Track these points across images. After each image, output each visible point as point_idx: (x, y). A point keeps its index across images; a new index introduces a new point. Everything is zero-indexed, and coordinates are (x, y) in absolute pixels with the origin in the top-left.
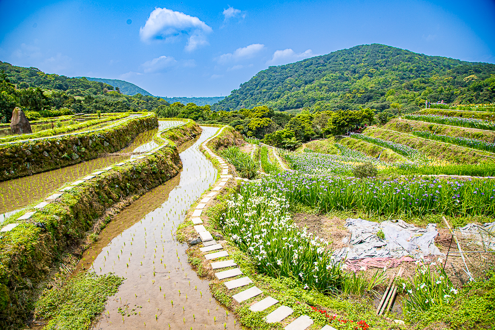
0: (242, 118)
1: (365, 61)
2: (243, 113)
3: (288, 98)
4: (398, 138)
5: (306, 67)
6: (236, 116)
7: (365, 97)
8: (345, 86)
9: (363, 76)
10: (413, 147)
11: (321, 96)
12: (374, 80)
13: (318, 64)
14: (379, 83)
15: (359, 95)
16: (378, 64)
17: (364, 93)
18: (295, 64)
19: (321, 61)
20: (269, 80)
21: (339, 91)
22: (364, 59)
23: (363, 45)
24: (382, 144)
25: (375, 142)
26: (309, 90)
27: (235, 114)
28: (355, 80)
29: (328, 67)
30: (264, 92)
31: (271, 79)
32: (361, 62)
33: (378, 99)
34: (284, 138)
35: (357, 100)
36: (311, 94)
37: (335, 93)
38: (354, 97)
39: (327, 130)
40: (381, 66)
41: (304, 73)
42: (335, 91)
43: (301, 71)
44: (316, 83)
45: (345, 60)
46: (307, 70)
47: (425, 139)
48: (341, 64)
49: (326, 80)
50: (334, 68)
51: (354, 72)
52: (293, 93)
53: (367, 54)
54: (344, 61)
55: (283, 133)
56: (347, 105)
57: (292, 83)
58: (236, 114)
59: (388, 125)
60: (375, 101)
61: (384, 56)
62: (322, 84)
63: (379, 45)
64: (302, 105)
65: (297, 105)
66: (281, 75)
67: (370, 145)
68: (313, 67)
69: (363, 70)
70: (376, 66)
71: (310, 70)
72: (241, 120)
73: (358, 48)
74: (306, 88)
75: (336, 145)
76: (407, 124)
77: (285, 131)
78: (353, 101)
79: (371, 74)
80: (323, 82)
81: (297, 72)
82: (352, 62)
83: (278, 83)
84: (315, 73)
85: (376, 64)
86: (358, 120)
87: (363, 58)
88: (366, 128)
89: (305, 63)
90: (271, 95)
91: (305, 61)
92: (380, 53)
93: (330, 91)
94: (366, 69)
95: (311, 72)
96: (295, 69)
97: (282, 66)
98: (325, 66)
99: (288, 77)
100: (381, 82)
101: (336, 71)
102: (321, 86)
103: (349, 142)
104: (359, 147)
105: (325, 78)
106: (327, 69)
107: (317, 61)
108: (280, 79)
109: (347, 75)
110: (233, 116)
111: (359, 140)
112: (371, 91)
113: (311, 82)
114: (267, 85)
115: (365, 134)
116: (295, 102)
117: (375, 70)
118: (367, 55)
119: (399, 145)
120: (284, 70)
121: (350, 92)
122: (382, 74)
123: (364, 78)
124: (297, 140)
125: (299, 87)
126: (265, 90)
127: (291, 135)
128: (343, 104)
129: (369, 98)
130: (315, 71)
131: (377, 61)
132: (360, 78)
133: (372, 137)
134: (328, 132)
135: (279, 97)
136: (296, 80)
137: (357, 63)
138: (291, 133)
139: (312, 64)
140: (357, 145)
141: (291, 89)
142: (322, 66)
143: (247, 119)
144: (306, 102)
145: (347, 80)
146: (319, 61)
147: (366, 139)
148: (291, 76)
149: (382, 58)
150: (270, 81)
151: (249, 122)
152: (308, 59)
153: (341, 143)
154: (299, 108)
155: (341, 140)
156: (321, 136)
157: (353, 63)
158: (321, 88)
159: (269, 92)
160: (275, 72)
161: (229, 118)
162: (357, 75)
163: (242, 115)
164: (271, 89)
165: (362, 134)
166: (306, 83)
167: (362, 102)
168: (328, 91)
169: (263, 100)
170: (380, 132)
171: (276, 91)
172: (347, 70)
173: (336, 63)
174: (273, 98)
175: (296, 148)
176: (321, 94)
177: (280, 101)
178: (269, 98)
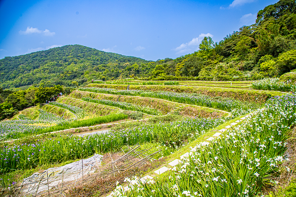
1: (71, 54)
3: (22, 78)
4: (74, 103)
5: (33, 57)
7: (72, 76)
8: (61, 69)
9: (71, 63)
10: (81, 108)
11: (45, 76)
12: (78, 66)
13: (42, 56)
14: (81, 67)
15: (68, 75)
16: (79, 56)
17: (71, 73)
18: (25, 56)
19: (44, 54)
20: (6, 66)
21: (56, 73)
22: (71, 53)
23: (70, 45)
24: (65, 107)
25: (62, 106)
26: (36, 73)
28: (66, 66)
29: (48, 57)
30: (3, 75)
31: (8, 65)
32: (69, 55)
33: (80, 76)
34: (4, 109)
35: (68, 78)
36: (38, 75)
37: (54, 74)
38: (66, 76)
39: (35, 101)
40: (81, 58)
41: (32, 62)
42: (54, 73)
43: (30, 60)
44: (41, 68)
45: (59, 54)
46: (34, 60)
47: (87, 102)
48: (57, 56)
49: (47, 66)
50: (52, 59)
51: (66, 61)
52: (25, 75)
53: (72, 50)
54: (58, 54)
55: (2, 106)
56: (61, 81)
57: (24, 68)
59: (70, 95)
60: (78, 78)
61: (82, 52)
62: (45, 69)
63: (79, 45)
64: (32, 82)
65: (29, 83)
66: (15, 63)
67: (59, 108)
68: (38, 58)
69: (71, 60)
70: (78, 58)
71: (37, 60)
73: (67, 46)
74: (34, 71)
75: (39, 111)
76: (80, 94)
77: (4, 104)
78: (65, 78)
79: (76, 62)
80: (46, 67)
81: (27, 61)
82: (64, 55)
83: (13, 68)
84: (40, 62)
85: (78, 56)
86: (53, 93)
87: (70, 53)
88: (58, 97)
89: (32, 55)
90: (8, 77)
91: (32, 53)
92: (80, 50)
93: (51, 73)
94: (73, 59)
95: (37, 61)
96: (26, 59)
97: (15, 57)
98: (47, 57)
99: (21, 64)
100: (82, 66)
101: (54, 60)
102: (44, 70)
103: (47, 108)
104: (53, 110)
105: (47, 65)
106: (48, 59)
107: (41, 54)
108: (15, 65)
109: (61, 62)
111: (54, 105)
112: (76, 72)
113: (37, 67)
114: (5, 69)
115: (57, 102)
116: (27, 81)
117: (78, 60)
118: (72, 51)
119: (74, 107)
120: (17, 60)
121: (63, 73)
122: (82, 62)
123: (72, 64)
124: (14, 109)
125: (30, 70)
126: (3, 73)
127: (9, 106)
128: (59, 81)
129: (75, 77)
130: (40, 60)
131: (79, 55)
132: (69, 64)
133: (61, 103)
134: (37, 102)
135: (14, 77)
136: (27, 66)
137: (67, 56)
138: (9, 105)
139: (37, 56)
140: (52, 109)
141: (24, 72)
142: (44, 57)
144: (35, 80)
145: (61, 66)
146: (42, 54)
147: (57, 105)
148: (23, 64)
149: (81, 53)
150: (6, 67)
152: (34, 53)
153: (43, 109)
154: (31, 84)
155: (43, 107)
156: (33, 105)
157: (65, 56)
158: (44, 71)
159: (6, 75)
160: (10, 60)
162: (67, 63)
164: (8, 72)
165: (56, 101)
166: (34, 68)
167: (71, 79)
168: (49, 73)
170: (65, 100)
171: (12, 73)
172: (61, 59)
173: (54, 55)
174: (11, 79)
175: (14, 115)
176: (45, 75)
177: (15, 81)
178: (7, 79)
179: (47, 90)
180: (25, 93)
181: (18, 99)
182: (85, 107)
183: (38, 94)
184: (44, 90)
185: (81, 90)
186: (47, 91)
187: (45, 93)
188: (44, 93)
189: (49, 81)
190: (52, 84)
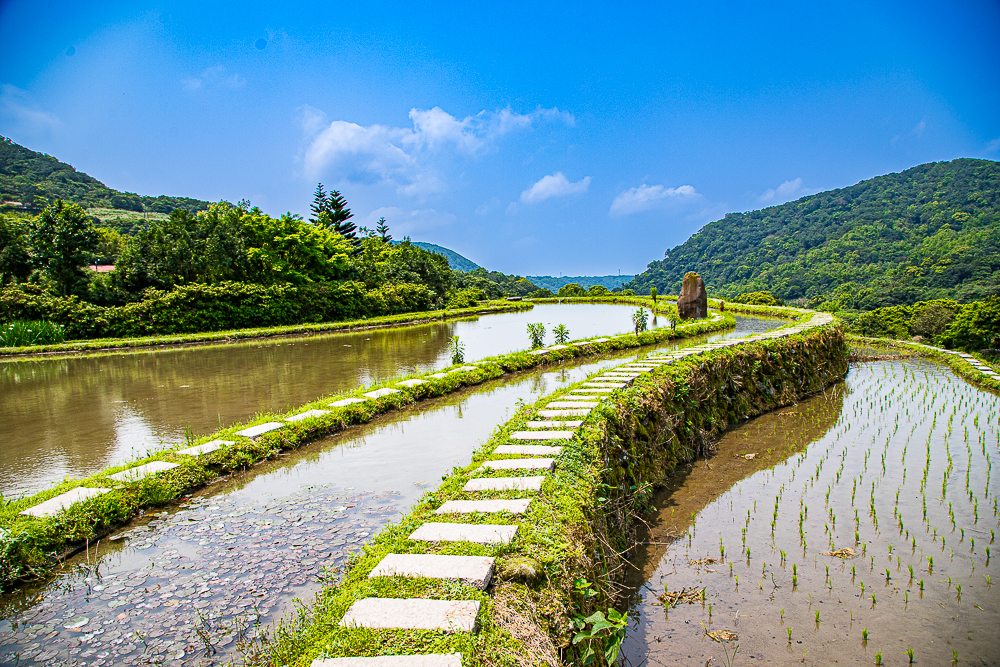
1: (940, 196)
3: (770, 278)
5: (806, 213)
7: (953, 274)
8: (898, 250)
9: (938, 227)
11: (844, 273)
12: (966, 236)
13: (833, 206)
14: (979, 242)
15: (938, 270)
16: (973, 201)
17: (949, 264)
18: (781, 208)
19: (840, 200)
20: (727, 240)
21: (883, 261)
22: (938, 193)
23: (934, 164)
26: (815, 260)
28: (919, 237)
29: (855, 210)
30: (717, 266)
31: (732, 238)
32: (932, 200)
33: (985, 276)
35: (935, 280)
36: (821, 269)
37: (876, 267)
38: (927, 273)
40: (980, 206)
41: (803, 226)
42: (876, 262)
43: (796, 222)
44: (830, 246)
45: (893, 195)
46: (808, 220)
48: (884, 204)
49: (852, 239)
50: (870, 214)
51: (917, 220)
52: (780, 267)
53: (944, 181)
54: (891, 198)
56: (913, 290)
57: (776, 247)
60: (979, 282)
61: (987, 184)
62: (845, 247)
63: (973, 160)
64: (803, 291)
65: (793, 291)
66: (752, 231)
68: (821, 213)
69: (938, 216)
70: (968, 207)
71: (816, 220)
73: (923, 169)
74: (808, 255)
78: (924, 282)
79: (958, 223)
80: (847, 244)
81: (786, 223)
82: (910, 199)
83: (746, 247)
84: (826, 226)
85: (969, 202)
87: (935, 190)
89: (804, 206)
90: (732, 271)
91: (803, 200)
92: (976, 177)
93: (864, 262)
94: (946, 214)
95: (818, 223)
96: (782, 217)
97: (754, 212)
98: (849, 209)
99: (767, 234)
100: (984, 239)
101: (875, 220)
102: (842, 252)
105: (850, 235)
106: (854, 216)
107: (829, 201)
108: (750, 237)
109: (901, 226)
112: (968, 260)
113: (818, 243)
114: (723, 251)
116: (787, 286)
117: (966, 215)
118: (945, 184)
120: (758, 221)
121: (915, 262)
122: (985, 222)
123: (941, 232)
125: (793, 254)
126: (718, 262)
128: (902, 288)
129: (964, 276)
130: (827, 221)
131: (971, 196)
132: (930, 232)
135: (748, 275)
136: (786, 240)
137: (922, 202)
139: (818, 207)
141: (775, 258)
142: (840, 210)
144: (811, 284)
145: (901, 238)
146: (835, 200)
148: (773, 232)
149: (981, 188)
150: (728, 243)
152: (809, 198)
154: (797, 297)
157: (913, 202)
158: (842, 255)
159: (726, 265)
160: (740, 224)
162: (923, 227)
164: (732, 258)
166: (808, 247)
167: (946, 285)
168: (859, 261)
169: (715, 282)
171: (742, 263)
172: (899, 216)
173: (873, 203)
174: (737, 278)
176: (845, 268)
177: (753, 283)
178: (728, 277)
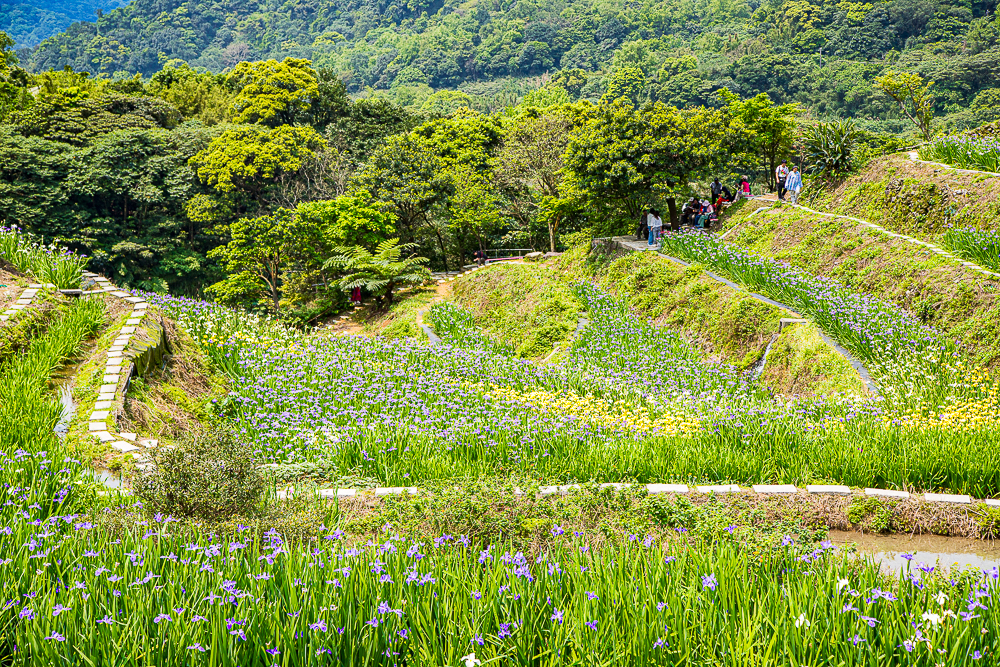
0: (162, 120)
2: (174, 89)
4: (871, 266)
6: (131, 107)
10: (926, 317)
24: (786, 292)
25: (759, 279)
27: (122, 97)
34: (338, 240)
39: (562, 207)
47: (988, 272)
55: (334, 218)
58: (133, 98)
59: (850, 190)
67: (735, 295)
72: (157, 133)
75: (581, 292)
76: (932, 190)
77: (343, 208)
86: (704, 160)
88: (743, 199)
103: (641, 278)
104: (684, 303)
110: (117, 108)
111: (695, 266)
115: (727, 238)
119: (862, 303)
124: (403, 256)
127: (373, 226)
133: (762, 253)
134: (571, 218)
138: (374, 219)
140: (678, 293)
143: (192, 128)
147: (723, 264)
151: (202, 144)
153: (606, 280)
155: (613, 264)
156: (540, 241)
161: (86, 115)
163: (166, 101)
165: (722, 235)
170: (799, 228)
175: (397, 301)
179: (661, 131)
180: (493, 141)
181: (439, 177)
182: (968, 314)
183: (586, 159)
184: (640, 128)
185: (948, 154)
186: (660, 143)
187: (645, 159)
188: (639, 154)
189: (687, 58)
190: (708, 84)
